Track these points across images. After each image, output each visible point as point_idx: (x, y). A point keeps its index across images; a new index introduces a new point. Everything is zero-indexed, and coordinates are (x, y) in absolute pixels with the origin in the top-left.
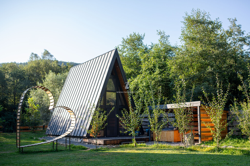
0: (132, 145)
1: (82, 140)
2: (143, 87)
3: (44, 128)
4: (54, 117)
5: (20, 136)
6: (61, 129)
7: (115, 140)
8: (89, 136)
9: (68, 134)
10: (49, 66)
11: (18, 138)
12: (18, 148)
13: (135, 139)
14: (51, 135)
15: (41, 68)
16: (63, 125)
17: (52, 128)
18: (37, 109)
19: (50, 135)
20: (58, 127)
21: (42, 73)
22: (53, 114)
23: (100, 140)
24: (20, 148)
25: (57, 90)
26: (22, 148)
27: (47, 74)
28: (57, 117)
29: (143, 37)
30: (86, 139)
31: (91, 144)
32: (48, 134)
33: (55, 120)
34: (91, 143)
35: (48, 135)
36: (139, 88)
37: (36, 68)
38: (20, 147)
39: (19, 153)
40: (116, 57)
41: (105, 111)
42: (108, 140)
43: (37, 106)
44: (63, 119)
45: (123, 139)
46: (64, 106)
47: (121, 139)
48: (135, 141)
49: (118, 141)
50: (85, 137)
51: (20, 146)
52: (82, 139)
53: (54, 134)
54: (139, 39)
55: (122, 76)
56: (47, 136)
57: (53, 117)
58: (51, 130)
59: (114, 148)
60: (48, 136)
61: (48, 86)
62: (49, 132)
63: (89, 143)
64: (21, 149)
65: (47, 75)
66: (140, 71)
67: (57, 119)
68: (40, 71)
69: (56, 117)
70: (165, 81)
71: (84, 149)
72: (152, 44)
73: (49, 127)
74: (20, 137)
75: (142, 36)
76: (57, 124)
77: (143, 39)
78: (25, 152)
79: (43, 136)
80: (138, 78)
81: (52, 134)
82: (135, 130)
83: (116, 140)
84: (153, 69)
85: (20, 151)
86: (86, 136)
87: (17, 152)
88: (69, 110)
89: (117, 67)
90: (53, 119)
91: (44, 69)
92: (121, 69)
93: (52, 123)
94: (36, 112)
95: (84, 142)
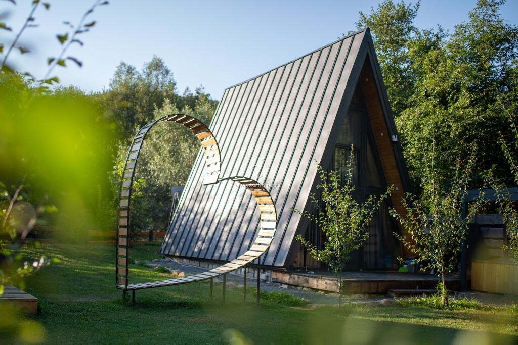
0: (434, 299)
1: (269, 274)
2: (419, 140)
3: (151, 239)
4: (183, 213)
5: (127, 257)
6: (204, 242)
7: (372, 281)
8: (290, 266)
9: (256, 258)
10: (156, 94)
11: (122, 261)
12: (121, 289)
13: (446, 283)
14: (177, 256)
15: (137, 99)
16: (210, 234)
17: (177, 240)
18: (139, 189)
19: (173, 256)
20: (196, 238)
21: (140, 110)
22: (181, 203)
23: (329, 280)
24: (127, 290)
25: (184, 145)
26: (133, 290)
27: (159, 109)
28: (191, 212)
29: (414, 10)
30: (281, 274)
31: (299, 288)
32: (167, 252)
33: (185, 219)
34: (297, 286)
35: (168, 255)
36: (408, 143)
37: (127, 97)
38: (128, 288)
39: (125, 304)
40: (368, 53)
41: (371, 196)
42: (353, 281)
43: (139, 182)
44: (210, 218)
45: (393, 281)
46: (247, 176)
47: (388, 281)
48: (443, 291)
49: (380, 284)
50: (281, 267)
51: (127, 285)
52: (269, 271)
53: (183, 254)
54: (404, 16)
55: (381, 104)
56: (164, 258)
57: (179, 211)
58: (176, 243)
59: (381, 305)
60: (167, 259)
61: (160, 137)
62: (168, 247)
63: (292, 285)
64: (130, 293)
65: (157, 110)
66: (410, 100)
67: (192, 216)
68: (135, 105)
69: (187, 212)
70: (487, 127)
71: (296, 303)
72: (441, 30)
73: (169, 235)
74: (127, 261)
75: (411, 7)
76: (192, 231)
77: (413, 15)
78: (140, 303)
79: (155, 258)
80: (406, 116)
81: (177, 254)
82: (446, 258)
83: (376, 281)
84: (451, 92)
85: (125, 300)
86: (284, 267)
87: (118, 302)
88: (259, 190)
89: (367, 80)
90: (181, 217)
91: (144, 101)
92: (378, 85)
93: (177, 227)
94: (137, 197)
95: (275, 280)
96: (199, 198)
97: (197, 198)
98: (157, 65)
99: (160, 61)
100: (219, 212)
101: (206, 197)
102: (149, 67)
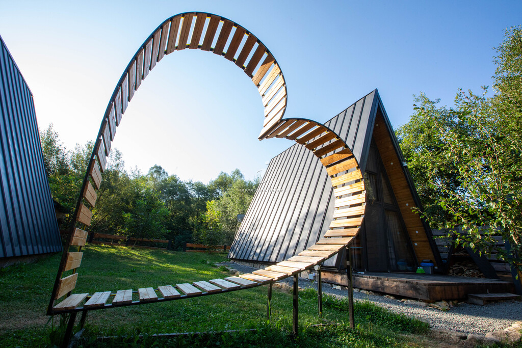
1: (316, 274)
3: (225, 250)
8: (341, 266)
14: (238, 260)
35: (232, 259)
56: (229, 261)
60: (232, 261)
79: (223, 261)
86: (336, 267)
89: (377, 125)
95: (324, 280)
96: (255, 227)
97: (253, 227)
98: (237, 172)
99: (238, 170)
100: (268, 239)
101: (259, 227)
102: (234, 173)
